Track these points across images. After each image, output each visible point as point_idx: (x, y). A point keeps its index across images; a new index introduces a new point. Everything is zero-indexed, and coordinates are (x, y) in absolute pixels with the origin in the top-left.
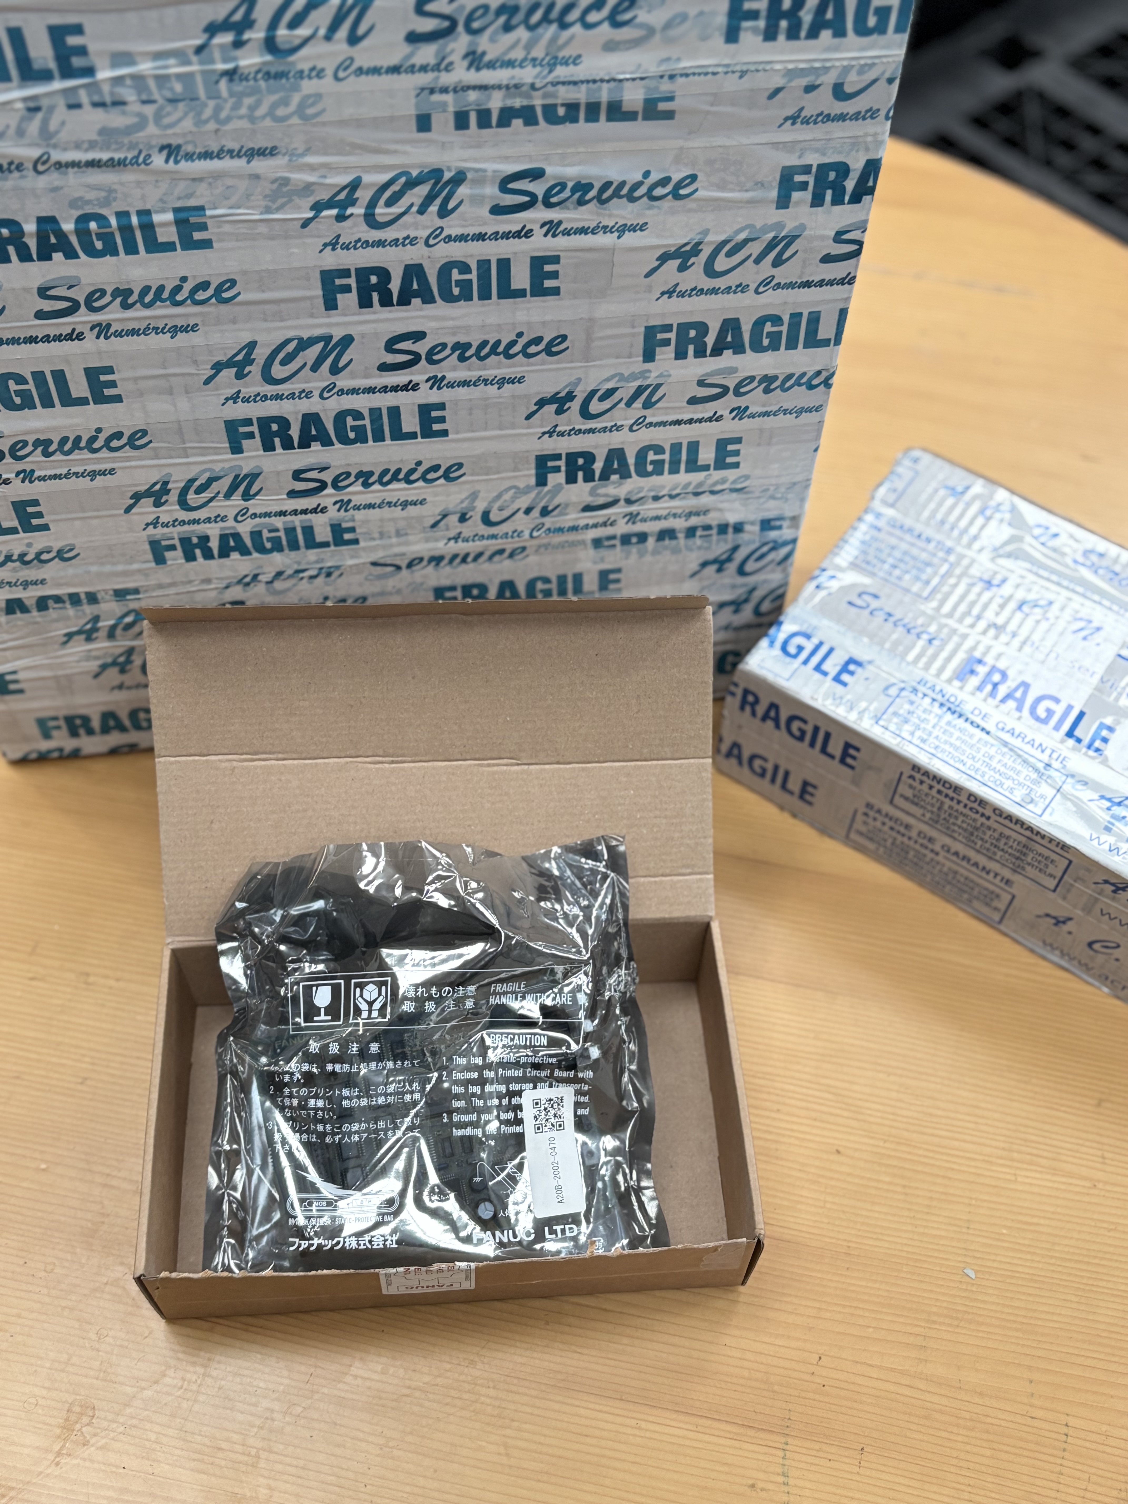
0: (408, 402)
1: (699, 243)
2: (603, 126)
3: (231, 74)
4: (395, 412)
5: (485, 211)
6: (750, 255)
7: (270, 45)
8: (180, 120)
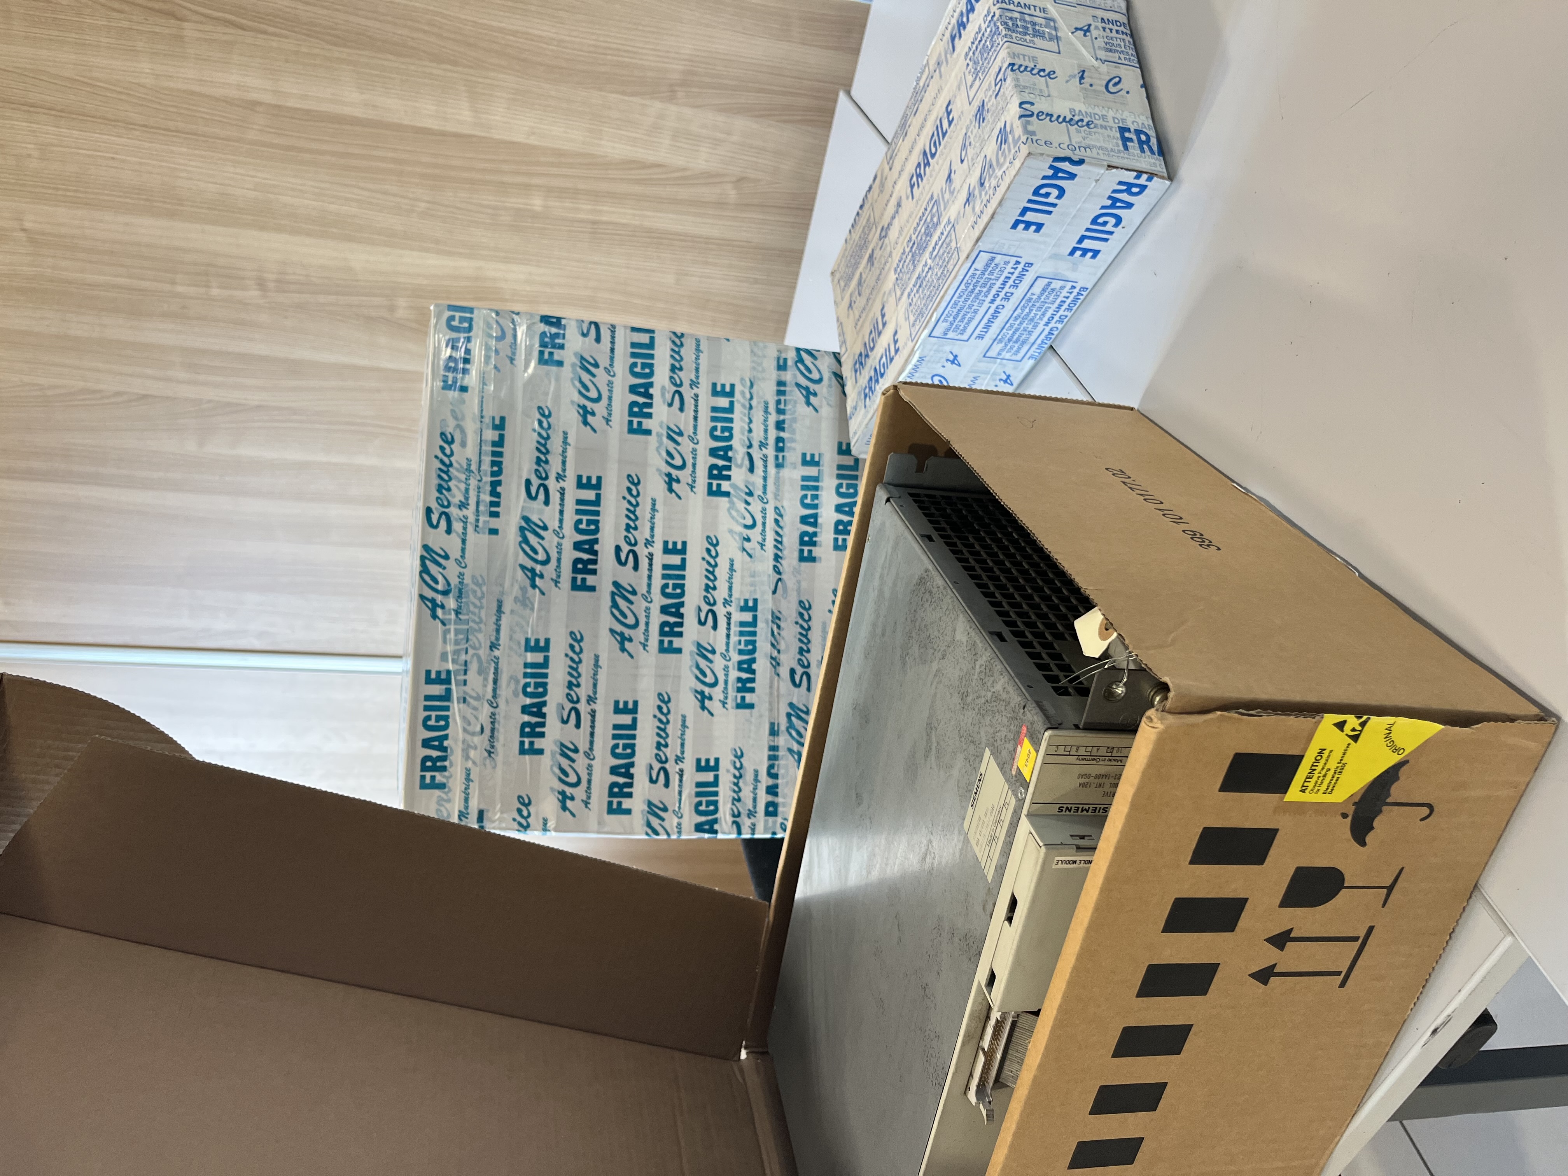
0: (659, 559)
1: (579, 406)
2: (506, 450)
3: (457, 613)
4: (665, 567)
5: (547, 509)
6: (591, 380)
7: (446, 593)
8: (477, 638)
